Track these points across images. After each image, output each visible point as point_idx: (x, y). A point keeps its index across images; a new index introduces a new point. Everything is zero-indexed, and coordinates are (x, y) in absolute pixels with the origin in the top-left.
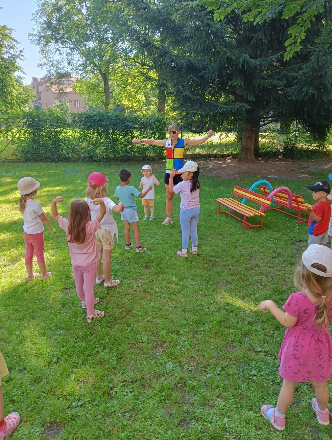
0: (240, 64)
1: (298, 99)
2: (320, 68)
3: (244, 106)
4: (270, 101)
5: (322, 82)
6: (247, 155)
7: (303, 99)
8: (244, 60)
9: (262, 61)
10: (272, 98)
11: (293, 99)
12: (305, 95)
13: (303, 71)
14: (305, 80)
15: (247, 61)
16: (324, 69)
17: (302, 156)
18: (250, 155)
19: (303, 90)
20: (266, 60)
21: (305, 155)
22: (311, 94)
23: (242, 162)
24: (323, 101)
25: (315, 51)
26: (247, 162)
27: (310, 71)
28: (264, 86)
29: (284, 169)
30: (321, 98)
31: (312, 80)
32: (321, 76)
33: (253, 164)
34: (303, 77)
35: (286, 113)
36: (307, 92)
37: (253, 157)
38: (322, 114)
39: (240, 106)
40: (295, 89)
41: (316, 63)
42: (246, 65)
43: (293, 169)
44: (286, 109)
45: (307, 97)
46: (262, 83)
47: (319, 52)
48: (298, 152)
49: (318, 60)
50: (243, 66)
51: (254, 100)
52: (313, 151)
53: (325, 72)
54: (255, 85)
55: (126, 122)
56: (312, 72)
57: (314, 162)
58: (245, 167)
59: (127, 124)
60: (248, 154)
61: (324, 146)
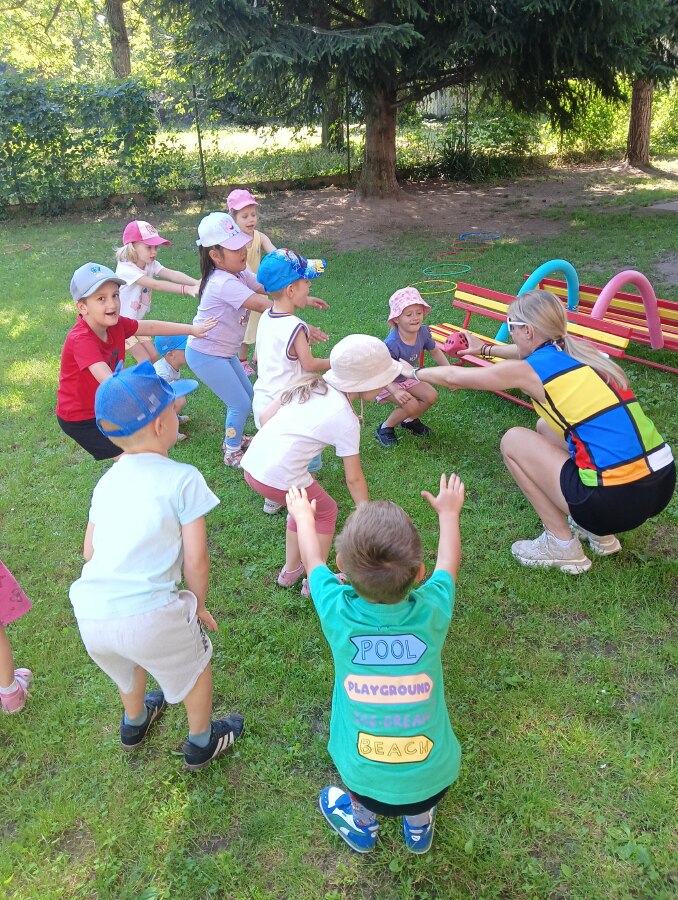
6: (380, 178)
21: (494, 169)
33: (399, 200)
48: (477, 164)
55: (41, 100)
58: (382, 210)
59: (44, 109)
60: (384, 175)
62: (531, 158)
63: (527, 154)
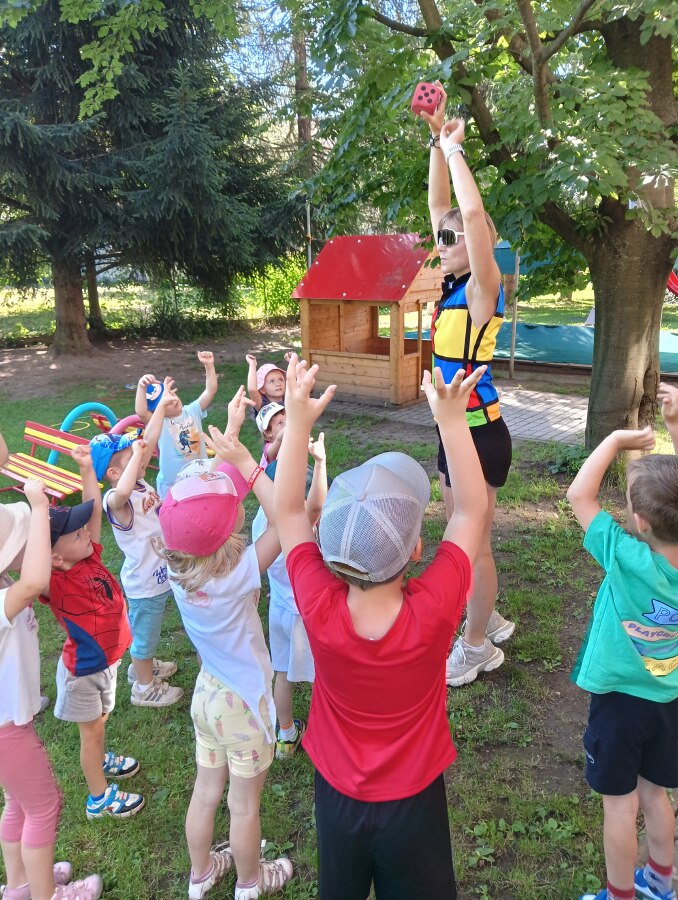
0: (8, 135)
1: (154, 217)
2: (189, 153)
3: (34, 232)
4: (96, 221)
5: (197, 182)
6: (72, 339)
7: (164, 217)
8: (16, 124)
9: (60, 131)
10: (100, 215)
11: (142, 216)
12: (168, 210)
13: (154, 157)
14: (160, 176)
15: (22, 128)
16: (197, 154)
17: (194, 334)
18: (80, 338)
19: (160, 198)
20: (70, 128)
21: (200, 330)
22: (178, 207)
23: (62, 356)
24: (206, 222)
25: (171, 116)
26: (75, 355)
27: (168, 159)
28: (75, 188)
29: (159, 363)
30: (200, 216)
31: (176, 179)
32: (192, 170)
33: (91, 357)
34: (156, 171)
35: (136, 245)
36: (170, 202)
37: (88, 342)
38: (210, 249)
39: (25, 231)
40: (143, 195)
41: (178, 141)
42: (20, 139)
43: (177, 362)
44: (133, 238)
45: (172, 213)
46: (69, 181)
47: (179, 118)
48: (184, 326)
49: (181, 137)
50: (14, 137)
51: (56, 216)
52: (214, 322)
53: (199, 162)
54: (54, 183)
56: (173, 159)
57: (217, 344)
58: (71, 366)
60: (75, 336)
61: (233, 311)
62: (239, 321)
63: (236, 318)
